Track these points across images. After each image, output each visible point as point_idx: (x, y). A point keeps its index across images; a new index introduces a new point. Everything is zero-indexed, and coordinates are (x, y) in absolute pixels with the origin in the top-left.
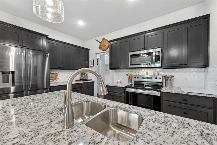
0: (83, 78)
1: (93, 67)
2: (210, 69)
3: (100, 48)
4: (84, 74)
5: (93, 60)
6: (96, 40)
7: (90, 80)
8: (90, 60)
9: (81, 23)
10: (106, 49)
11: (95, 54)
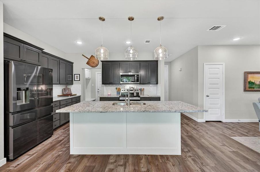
0: (66, 93)
1: (78, 81)
2: (158, 85)
3: (88, 63)
4: (67, 88)
5: (79, 74)
6: (83, 55)
7: (76, 95)
8: (75, 74)
9: (79, 43)
10: (95, 66)
11: (81, 69)
